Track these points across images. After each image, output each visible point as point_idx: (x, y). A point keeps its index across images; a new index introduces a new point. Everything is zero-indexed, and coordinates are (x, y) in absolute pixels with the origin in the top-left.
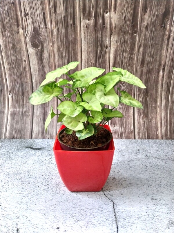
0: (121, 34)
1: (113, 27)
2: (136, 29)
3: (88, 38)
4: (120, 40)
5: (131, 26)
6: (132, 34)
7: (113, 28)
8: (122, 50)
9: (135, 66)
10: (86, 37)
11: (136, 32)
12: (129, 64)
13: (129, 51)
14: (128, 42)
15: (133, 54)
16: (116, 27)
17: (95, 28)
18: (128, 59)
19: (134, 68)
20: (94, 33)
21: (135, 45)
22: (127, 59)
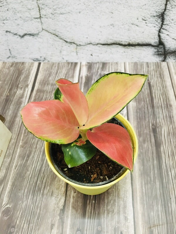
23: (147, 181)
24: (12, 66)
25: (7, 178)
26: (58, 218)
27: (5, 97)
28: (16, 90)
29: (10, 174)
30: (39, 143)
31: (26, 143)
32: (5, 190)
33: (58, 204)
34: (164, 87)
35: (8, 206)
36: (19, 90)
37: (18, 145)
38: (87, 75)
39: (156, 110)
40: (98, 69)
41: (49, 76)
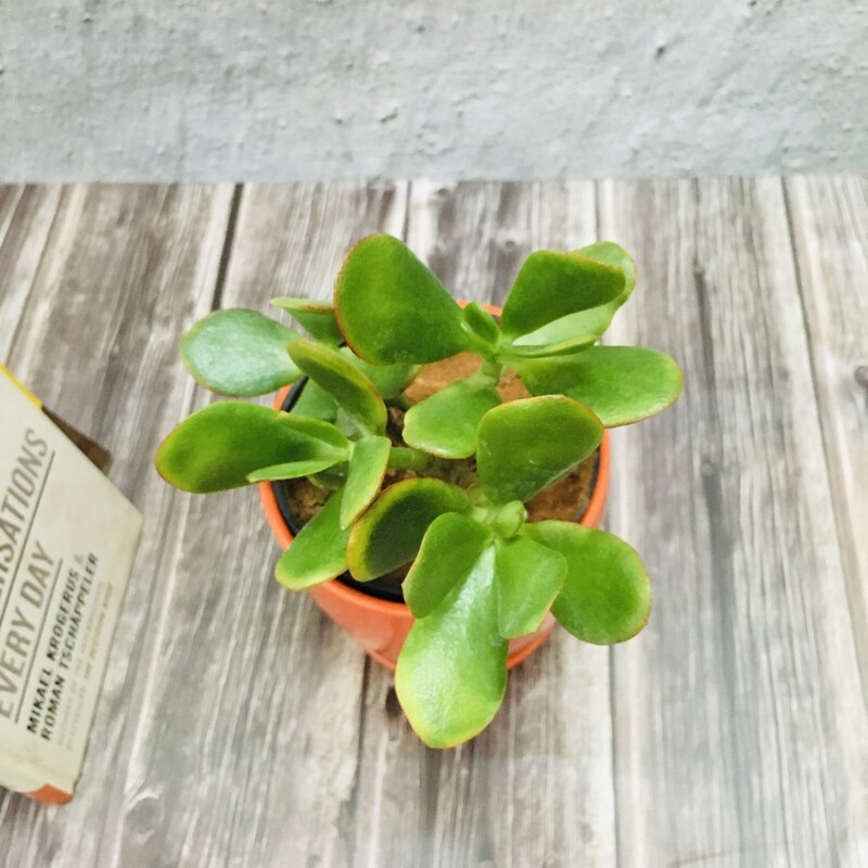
23: (673, 688)
24: (121, 221)
25: (136, 690)
26: (334, 832)
27: (105, 363)
28: (143, 329)
29: (145, 676)
30: (250, 549)
31: (197, 551)
32: (133, 736)
33: (330, 783)
34: (762, 292)
35: (146, 794)
36: (157, 327)
37: (169, 561)
38: (437, 249)
39: (723, 395)
40: (483, 219)
41: (279, 262)
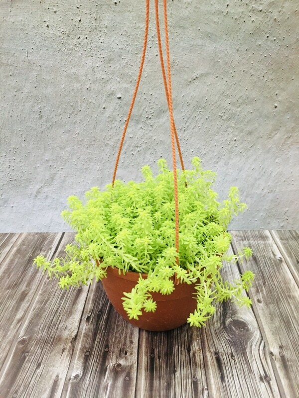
0: (54, 339)
1: (69, 351)
2: (21, 346)
3: (125, 333)
4: (59, 330)
5: (28, 352)
6: (30, 339)
7: (67, 349)
8: (58, 314)
9: (40, 292)
10: (128, 336)
11: (23, 342)
12: (50, 294)
13: (46, 313)
14: (42, 326)
15: (39, 308)
16: (61, 351)
17: (106, 350)
18: (48, 302)
19: (42, 290)
20: (112, 342)
21: (30, 323)
22: (51, 302)
